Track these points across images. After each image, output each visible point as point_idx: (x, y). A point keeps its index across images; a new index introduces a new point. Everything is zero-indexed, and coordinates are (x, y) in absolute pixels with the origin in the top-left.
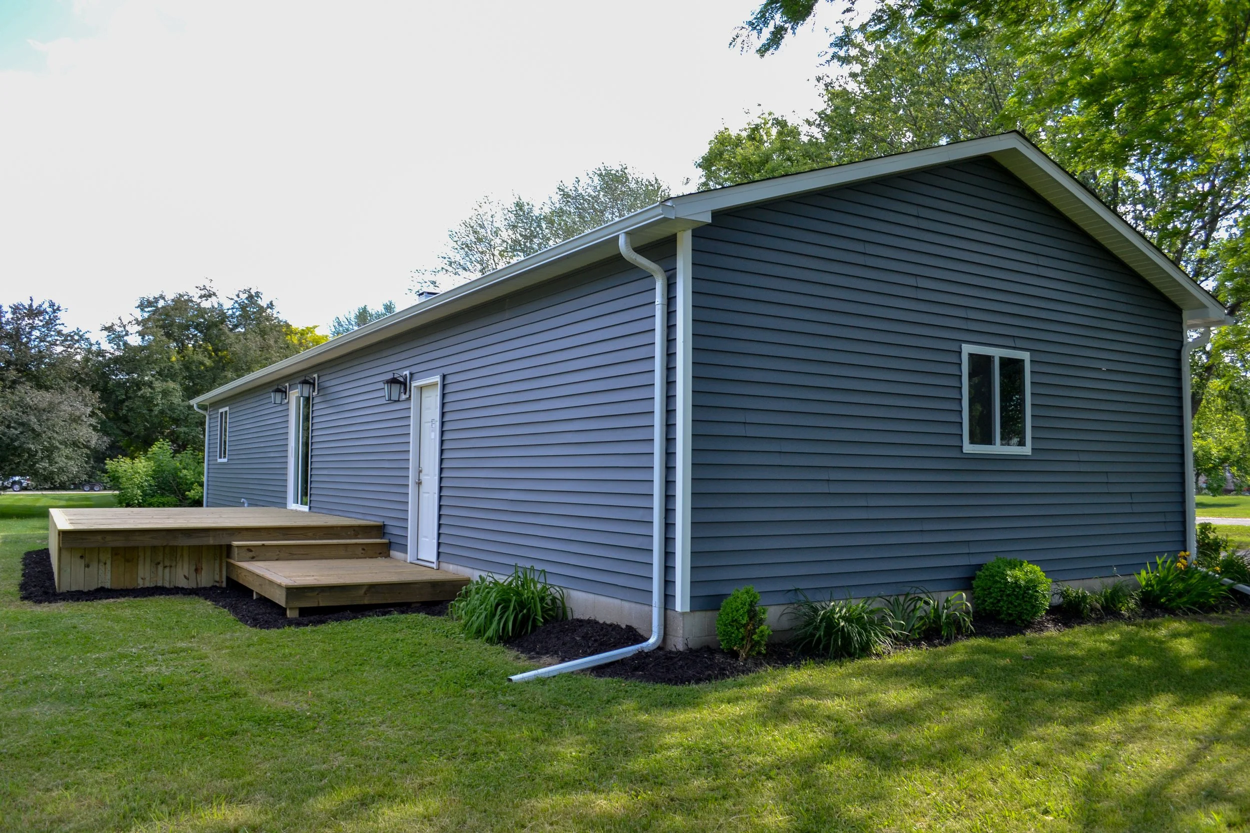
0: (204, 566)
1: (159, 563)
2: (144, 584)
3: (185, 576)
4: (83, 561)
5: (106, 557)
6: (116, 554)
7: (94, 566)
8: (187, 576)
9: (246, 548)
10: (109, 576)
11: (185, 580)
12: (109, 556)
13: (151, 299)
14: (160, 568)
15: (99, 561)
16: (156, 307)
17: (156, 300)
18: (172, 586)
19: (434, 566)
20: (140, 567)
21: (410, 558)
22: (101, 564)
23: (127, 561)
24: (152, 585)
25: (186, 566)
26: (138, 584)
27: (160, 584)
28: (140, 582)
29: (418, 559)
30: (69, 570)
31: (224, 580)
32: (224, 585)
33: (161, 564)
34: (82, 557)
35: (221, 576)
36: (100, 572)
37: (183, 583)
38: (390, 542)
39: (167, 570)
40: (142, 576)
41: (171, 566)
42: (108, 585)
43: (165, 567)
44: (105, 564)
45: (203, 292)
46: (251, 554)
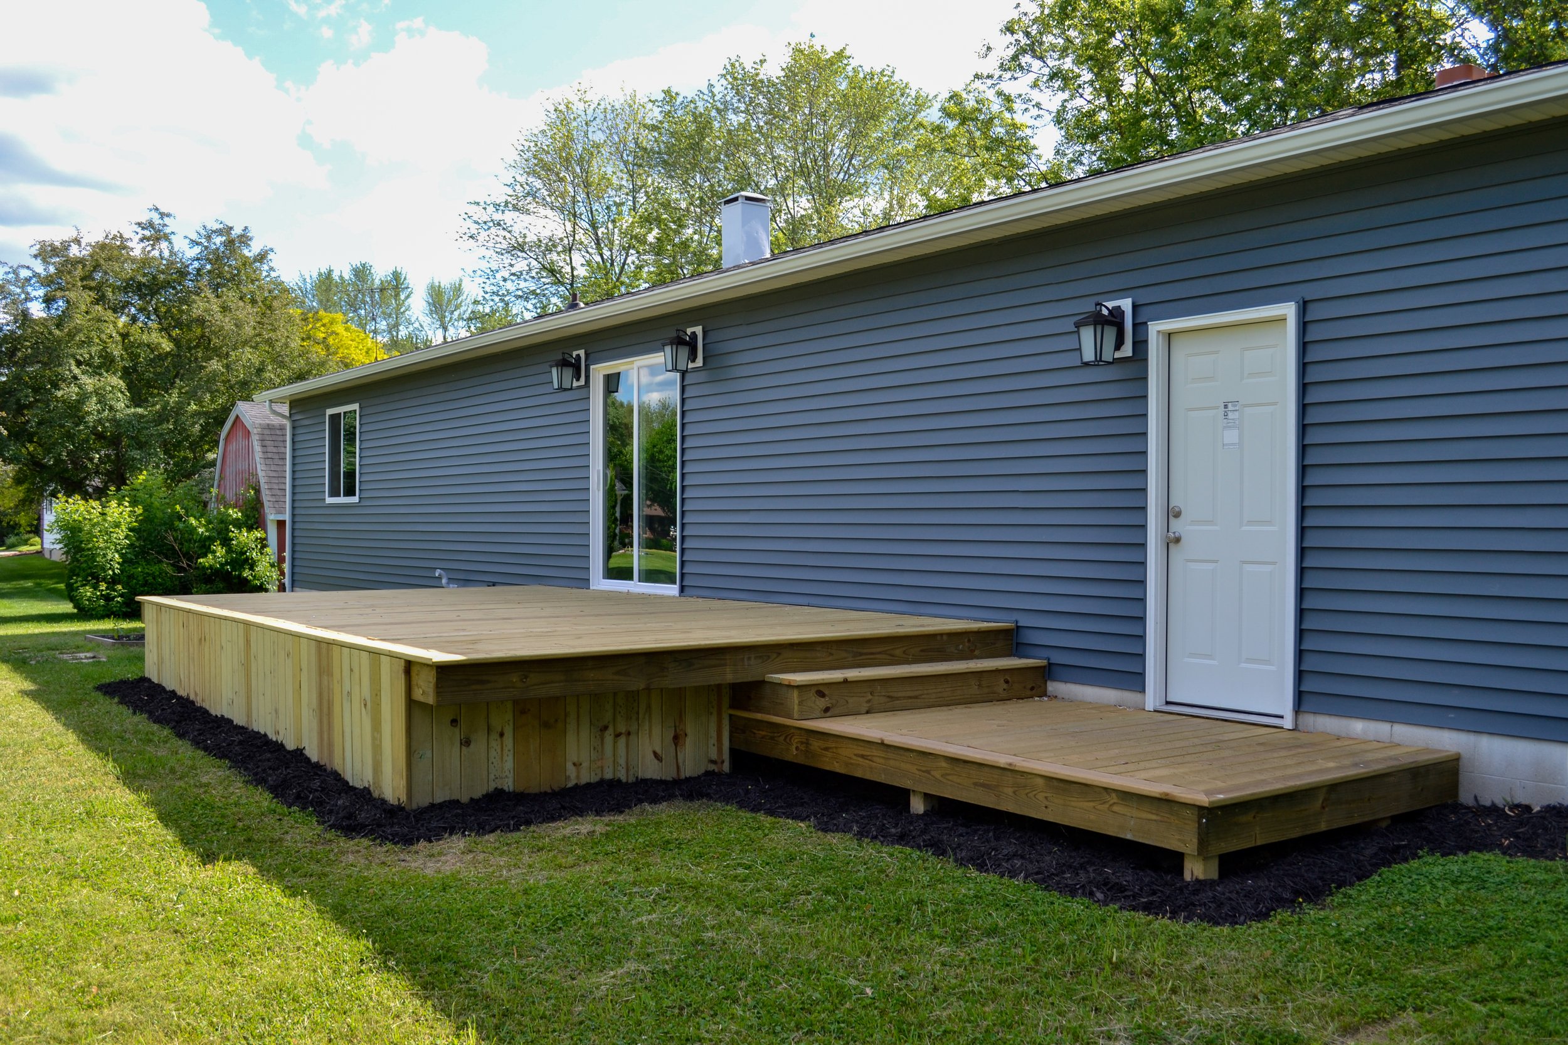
0: (690, 728)
1: (606, 728)
2: (578, 777)
3: (655, 753)
4: (457, 730)
5: (504, 719)
6: (523, 712)
7: (479, 744)
8: (659, 751)
9: (814, 690)
10: (509, 764)
11: (656, 761)
12: (509, 716)
13: (57, 244)
14: (609, 738)
15: (489, 730)
16: (67, 256)
17: (66, 246)
18: (632, 779)
19: (1288, 723)
20: (571, 738)
21: (1152, 699)
22: (495, 736)
23: (546, 725)
24: (594, 779)
25: (657, 731)
26: (568, 778)
27: (608, 775)
28: (571, 771)
29: (1168, 703)
30: (429, 754)
31: (726, 756)
32: (726, 767)
33: (610, 730)
34: (454, 722)
35: (720, 750)
36: (493, 753)
37: (651, 770)
38: (1050, 664)
39: (622, 741)
40: (575, 760)
41: (629, 734)
42: (508, 785)
43: (618, 735)
44: (502, 735)
45: (147, 233)
46: (822, 703)
